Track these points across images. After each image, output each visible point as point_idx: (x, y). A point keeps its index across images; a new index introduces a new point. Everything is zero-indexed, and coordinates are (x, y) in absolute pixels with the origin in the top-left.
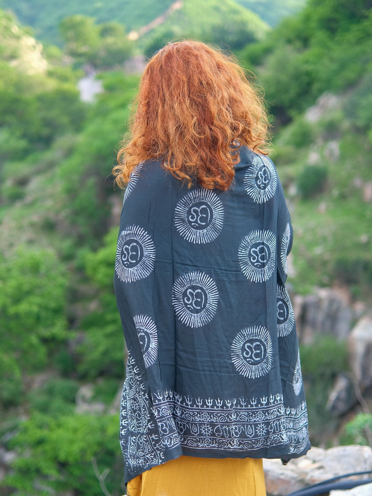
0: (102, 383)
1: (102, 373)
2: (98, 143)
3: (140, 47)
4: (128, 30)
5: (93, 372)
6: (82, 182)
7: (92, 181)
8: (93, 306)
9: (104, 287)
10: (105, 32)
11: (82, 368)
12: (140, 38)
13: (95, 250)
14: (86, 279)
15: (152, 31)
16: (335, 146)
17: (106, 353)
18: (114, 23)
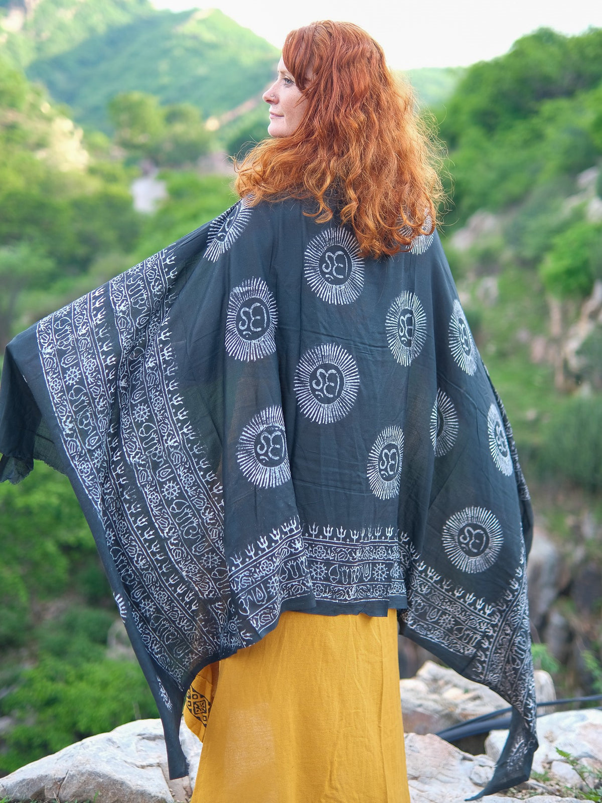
3: (221, 139)
4: (206, 116)
10: (172, 117)
12: (222, 128)
16: (491, 284)
18: (187, 106)
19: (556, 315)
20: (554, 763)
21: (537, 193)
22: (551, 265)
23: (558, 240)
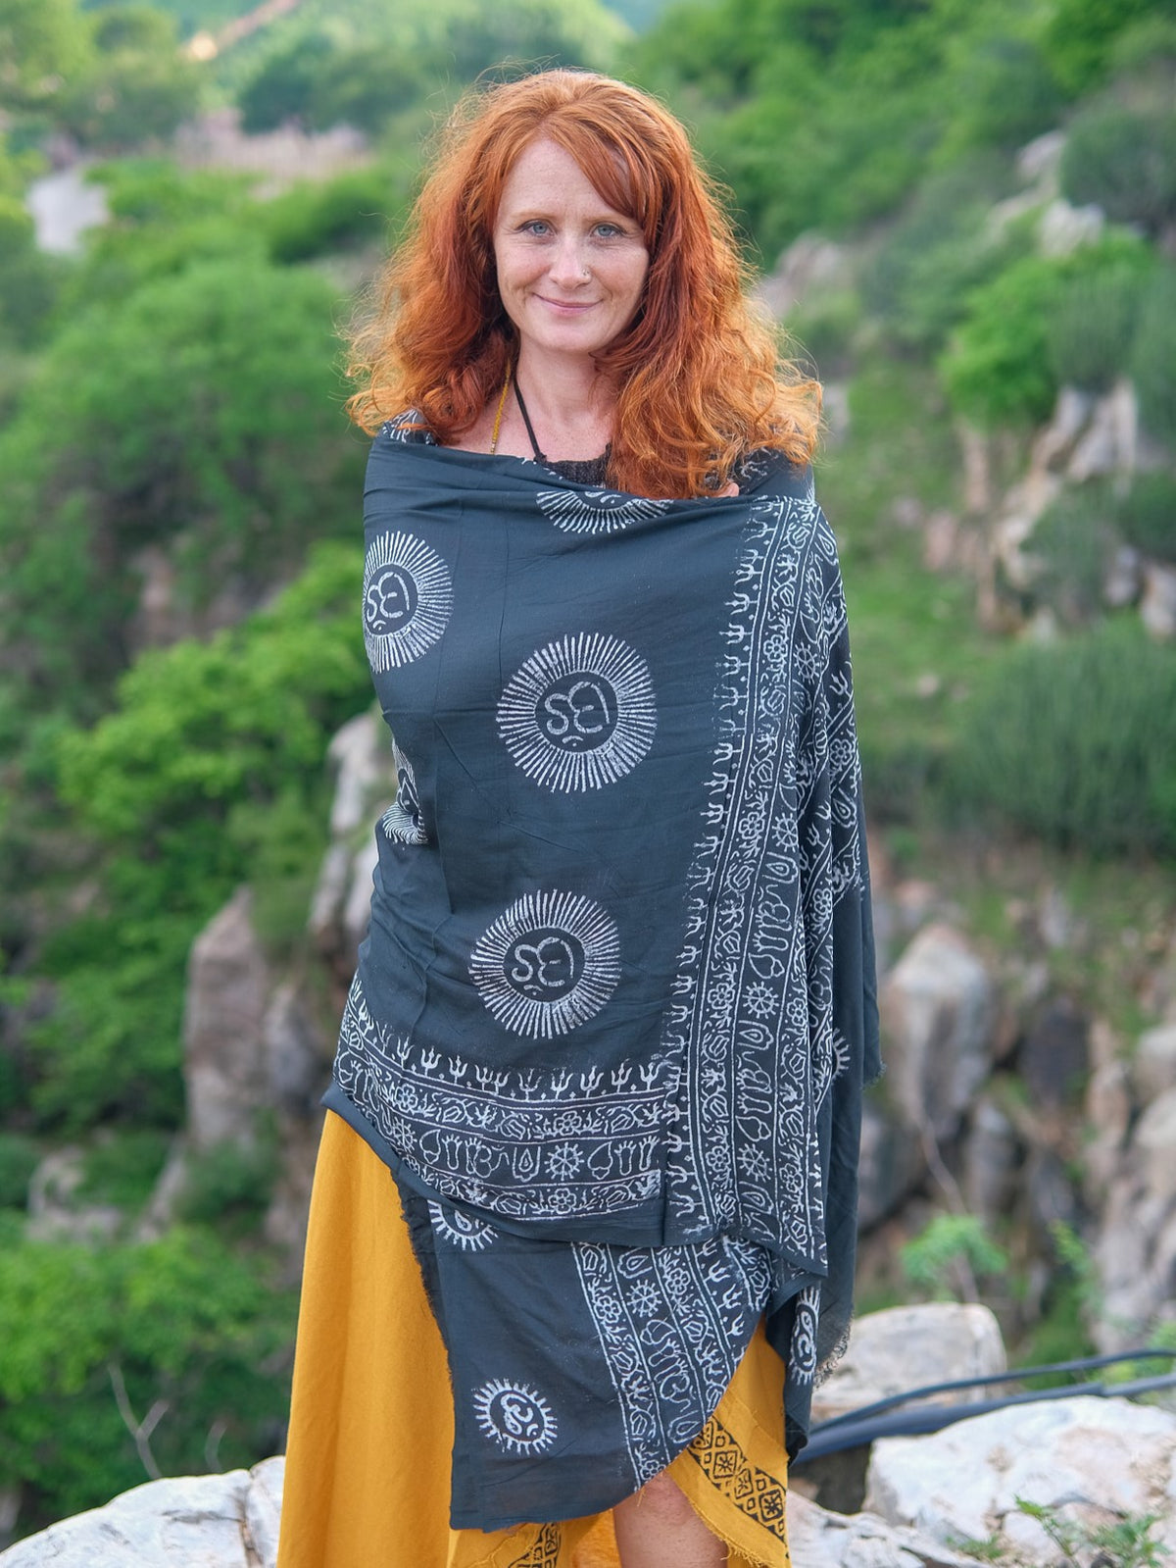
0: (109, 1142)
1: (109, 1114)
2: (94, 383)
3: (222, 83)
4: (187, 30)
5: (84, 1110)
6: (46, 508)
7: (76, 503)
8: (82, 899)
9: (116, 840)
10: (112, 35)
11: (45, 1097)
12: (222, 57)
13: (87, 722)
14: (60, 815)
15: (262, 32)
16: (835, 399)
17: (122, 1048)
18: (144, 9)
19: (976, 465)
20: (1009, 1518)
21: (931, 190)
22: (964, 355)
23: (977, 299)
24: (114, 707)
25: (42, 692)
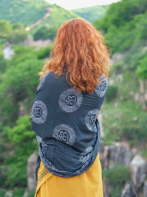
0: (16, 189)
1: (16, 185)
3: (31, 33)
4: (26, 26)
8: (12, 153)
9: (17, 144)
10: (15, 27)
12: (31, 30)
13: (12, 127)
14: (8, 141)
15: (37, 26)
16: (121, 77)
17: (18, 175)
18: (19, 23)
19: (142, 86)
22: (139, 70)
23: (141, 61)
24: (16, 125)
25: (5, 123)
